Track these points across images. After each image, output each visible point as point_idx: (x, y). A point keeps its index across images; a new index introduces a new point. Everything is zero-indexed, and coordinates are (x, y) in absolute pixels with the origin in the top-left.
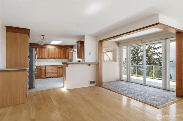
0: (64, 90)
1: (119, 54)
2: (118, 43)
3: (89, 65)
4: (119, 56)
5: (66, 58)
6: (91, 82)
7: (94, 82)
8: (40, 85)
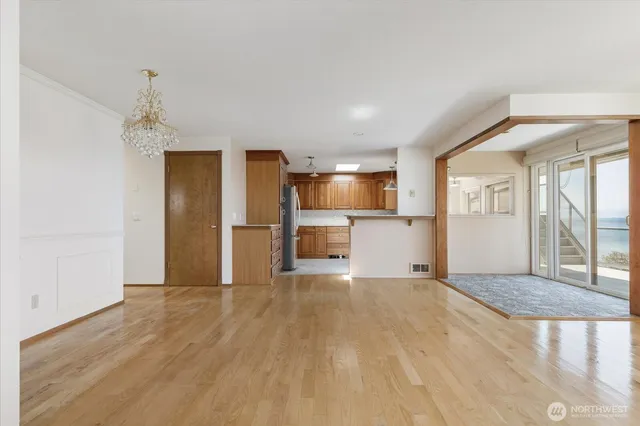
0: (347, 278)
1: (526, 188)
2: (521, 155)
3: (409, 221)
4: (526, 194)
5: (377, 207)
6: (416, 268)
7: (424, 268)
8: (303, 267)
